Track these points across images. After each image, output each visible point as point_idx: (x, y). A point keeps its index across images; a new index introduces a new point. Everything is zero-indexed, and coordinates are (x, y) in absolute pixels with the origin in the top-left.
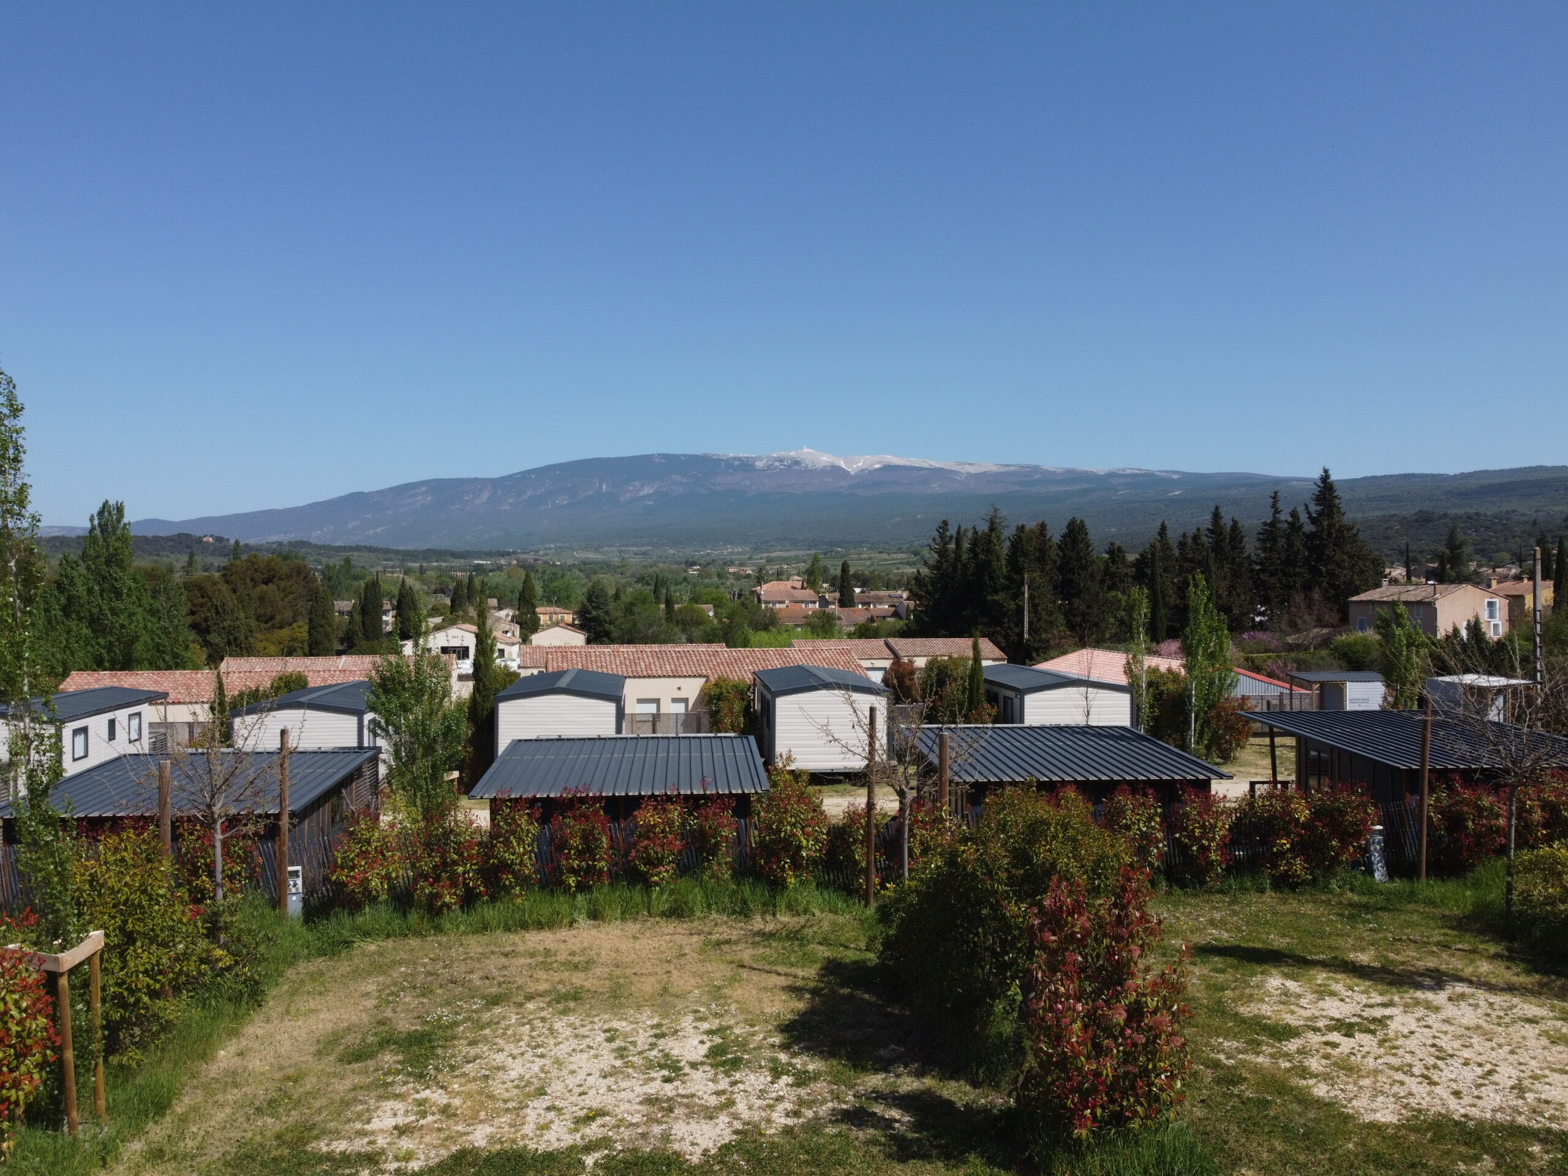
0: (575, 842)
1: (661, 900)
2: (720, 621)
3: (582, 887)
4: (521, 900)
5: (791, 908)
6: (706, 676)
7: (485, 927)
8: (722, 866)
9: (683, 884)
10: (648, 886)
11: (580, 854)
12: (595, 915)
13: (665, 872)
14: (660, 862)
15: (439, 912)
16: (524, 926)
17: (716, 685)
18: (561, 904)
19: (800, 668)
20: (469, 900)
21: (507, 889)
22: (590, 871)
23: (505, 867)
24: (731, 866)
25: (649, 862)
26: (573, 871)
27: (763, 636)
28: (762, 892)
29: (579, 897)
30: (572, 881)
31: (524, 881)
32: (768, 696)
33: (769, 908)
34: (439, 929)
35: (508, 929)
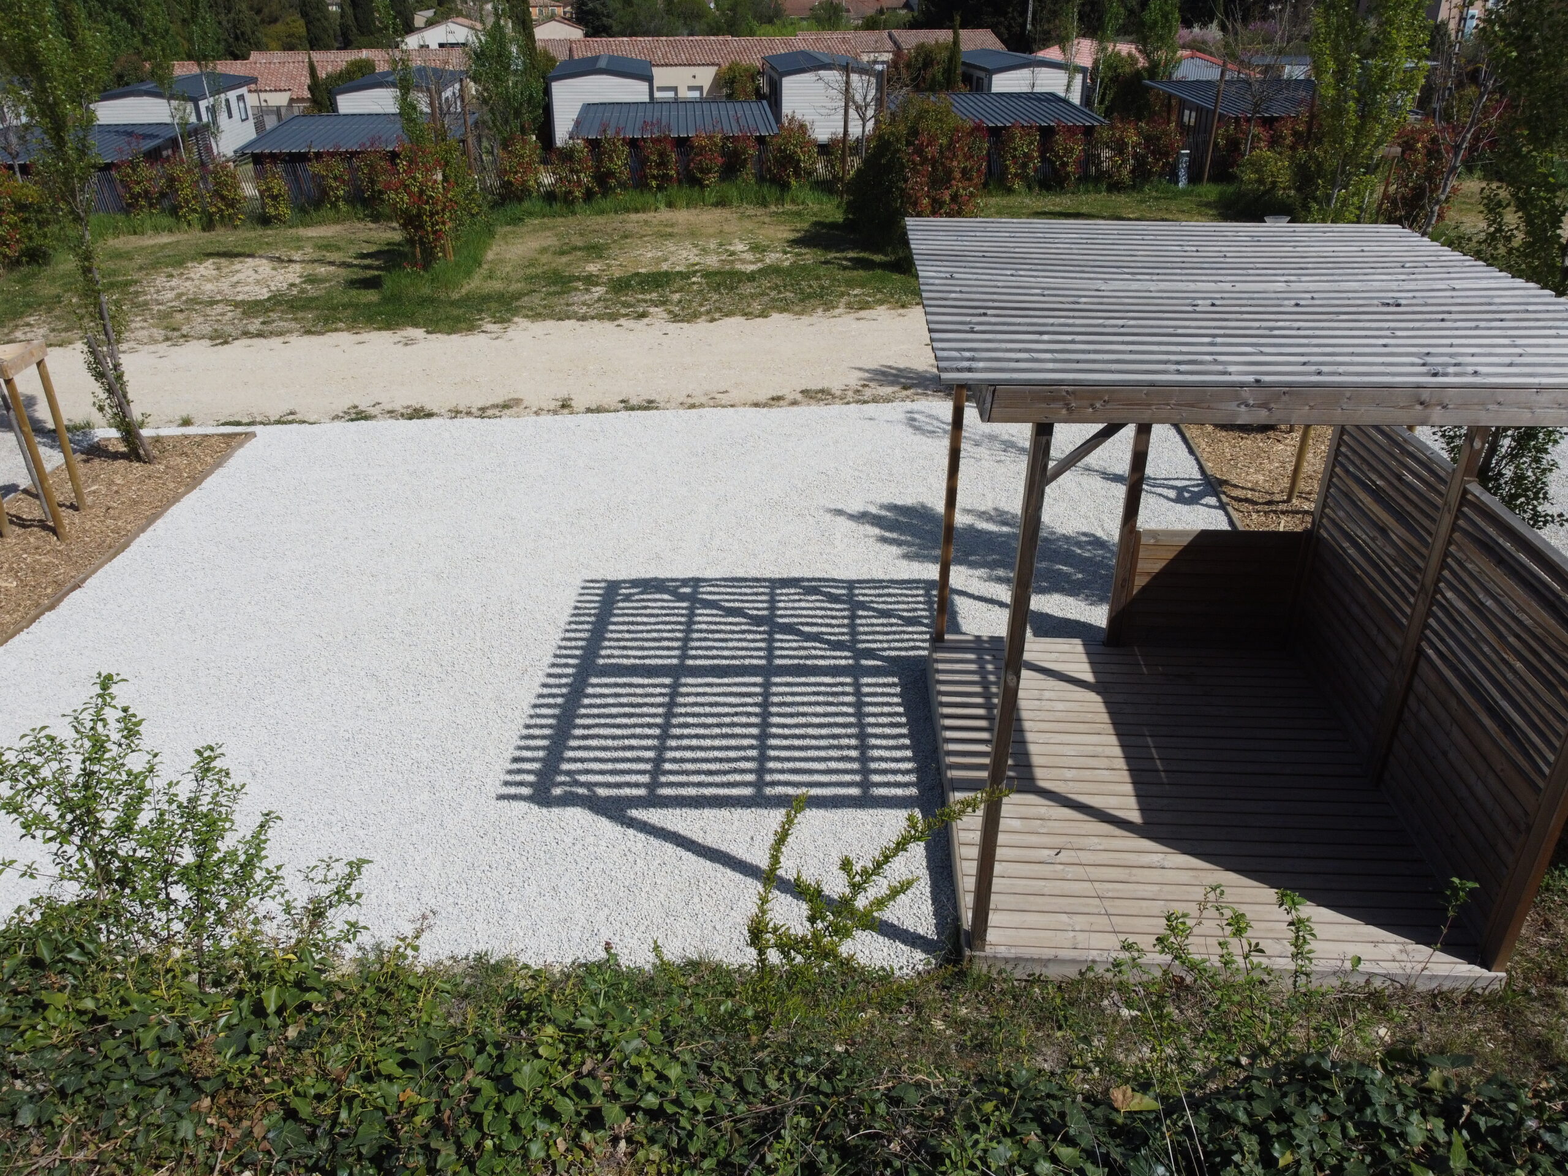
0: (654, 157)
1: (711, 195)
2: (723, 14)
3: (660, 188)
4: (622, 196)
5: (793, 201)
6: (719, 65)
7: (602, 212)
8: (749, 174)
9: (724, 185)
10: (703, 187)
11: (658, 165)
12: (670, 205)
13: (712, 178)
14: (709, 171)
15: (572, 202)
16: (627, 210)
17: (730, 69)
18: (649, 198)
19: (803, 53)
20: (589, 196)
21: (613, 189)
22: (666, 178)
23: (611, 174)
24: (754, 175)
25: (702, 171)
26: (654, 177)
27: (769, 28)
28: (776, 191)
29: (659, 195)
30: (654, 183)
31: (623, 185)
32: (776, 76)
33: (780, 201)
34: (574, 213)
35: (616, 212)
